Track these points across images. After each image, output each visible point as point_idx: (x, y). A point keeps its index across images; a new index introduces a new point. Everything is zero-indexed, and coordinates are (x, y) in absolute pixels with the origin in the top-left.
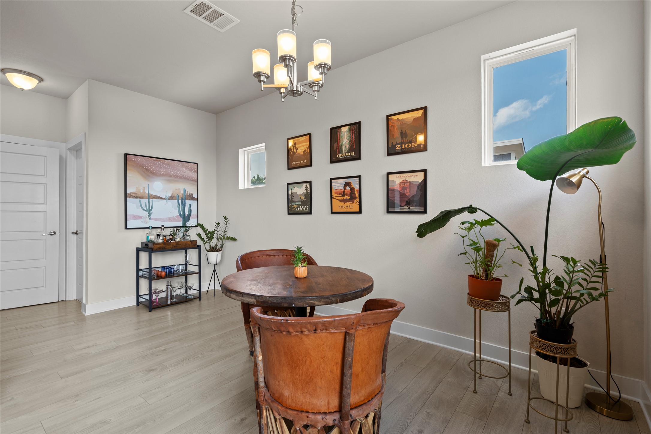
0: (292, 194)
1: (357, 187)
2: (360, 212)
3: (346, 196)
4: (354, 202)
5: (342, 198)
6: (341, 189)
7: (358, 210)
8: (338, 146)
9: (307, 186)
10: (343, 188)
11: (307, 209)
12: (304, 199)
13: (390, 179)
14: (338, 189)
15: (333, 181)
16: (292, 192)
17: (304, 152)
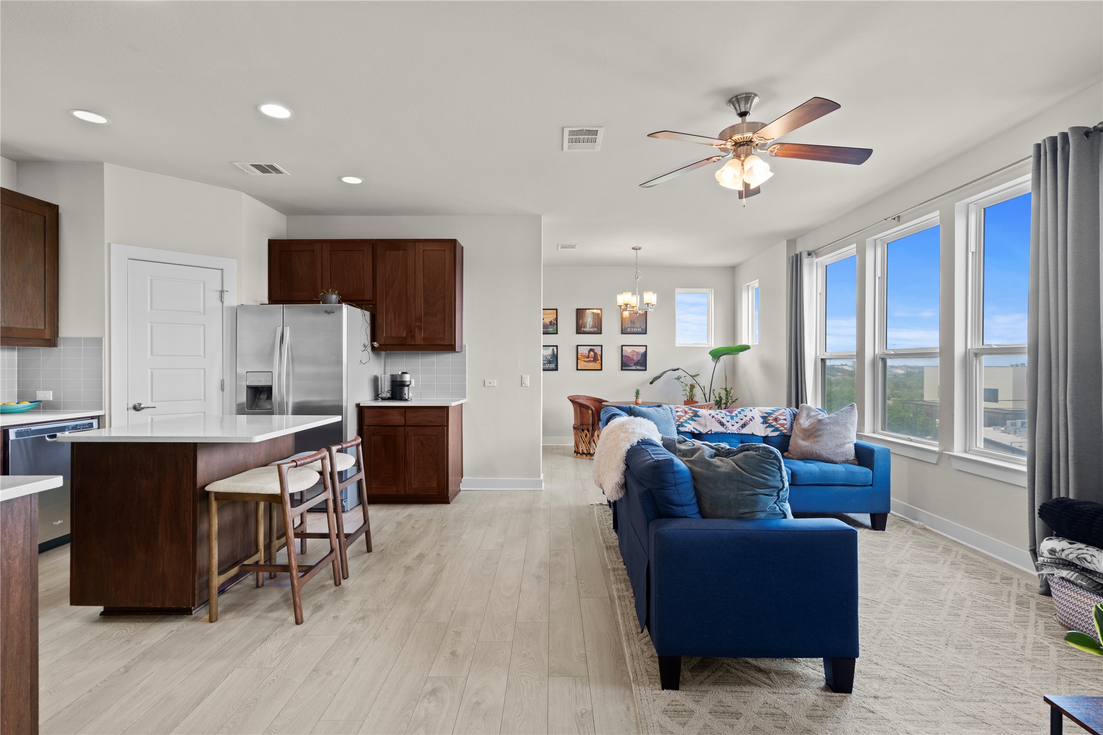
1: (599, 353)
2: (601, 370)
5: (587, 359)
7: (600, 368)
8: (583, 322)
9: (553, 349)
13: (623, 349)
15: (579, 347)
17: (551, 322)
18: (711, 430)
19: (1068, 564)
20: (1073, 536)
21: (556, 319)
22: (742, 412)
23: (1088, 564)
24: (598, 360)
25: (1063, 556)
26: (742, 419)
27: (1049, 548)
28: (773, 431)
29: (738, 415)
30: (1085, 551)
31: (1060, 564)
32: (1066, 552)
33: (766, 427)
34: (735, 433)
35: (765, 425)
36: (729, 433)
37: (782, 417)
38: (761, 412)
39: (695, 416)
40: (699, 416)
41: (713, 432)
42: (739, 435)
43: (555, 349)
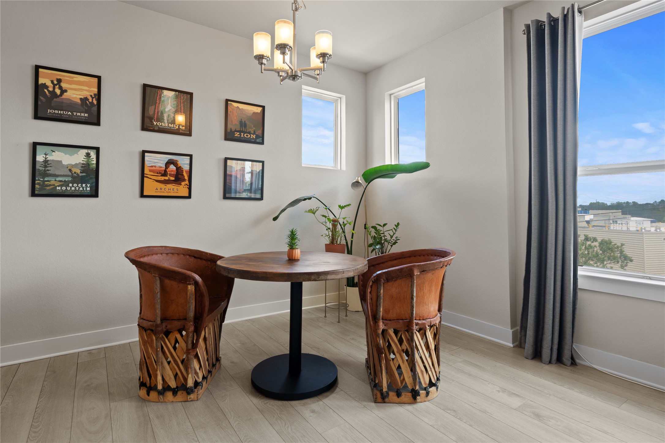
0: (46, 161)
1: (186, 167)
2: (189, 197)
3: (169, 176)
4: (181, 185)
5: (163, 178)
6: (161, 167)
7: (187, 195)
8: (156, 111)
9: (89, 154)
10: (164, 166)
11: (88, 189)
12: (81, 172)
13: (228, 164)
14: (155, 167)
15: (146, 154)
16: (48, 159)
17: (84, 100)
21: (98, 96)
24: (184, 180)
43: (93, 154)
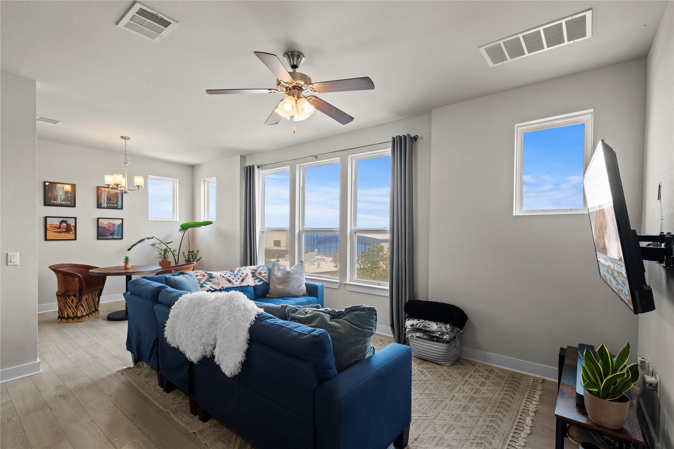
2: (75, 239)
3: (62, 229)
4: (70, 233)
5: (58, 230)
6: (57, 225)
10: (59, 224)
13: (99, 221)
14: (53, 224)
15: (48, 218)
18: (223, 287)
19: (419, 330)
20: (418, 317)
22: (240, 271)
23: (428, 329)
24: (72, 231)
25: (417, 327)
26: (241, 276)
27: (411, 324)
28: (259, 282)
29: (238, 273)
30: (425, 323)
31: (415, 330)
32: (419, 325)
33: (255, 280)
34: (239, 287)
35: (254, 278)
36: (235, 287)
37: (263, 272)
38: (251, 270)
39: (210, 278)
40: (213, 278)
41: (224, 288)
42: (240, 288)
